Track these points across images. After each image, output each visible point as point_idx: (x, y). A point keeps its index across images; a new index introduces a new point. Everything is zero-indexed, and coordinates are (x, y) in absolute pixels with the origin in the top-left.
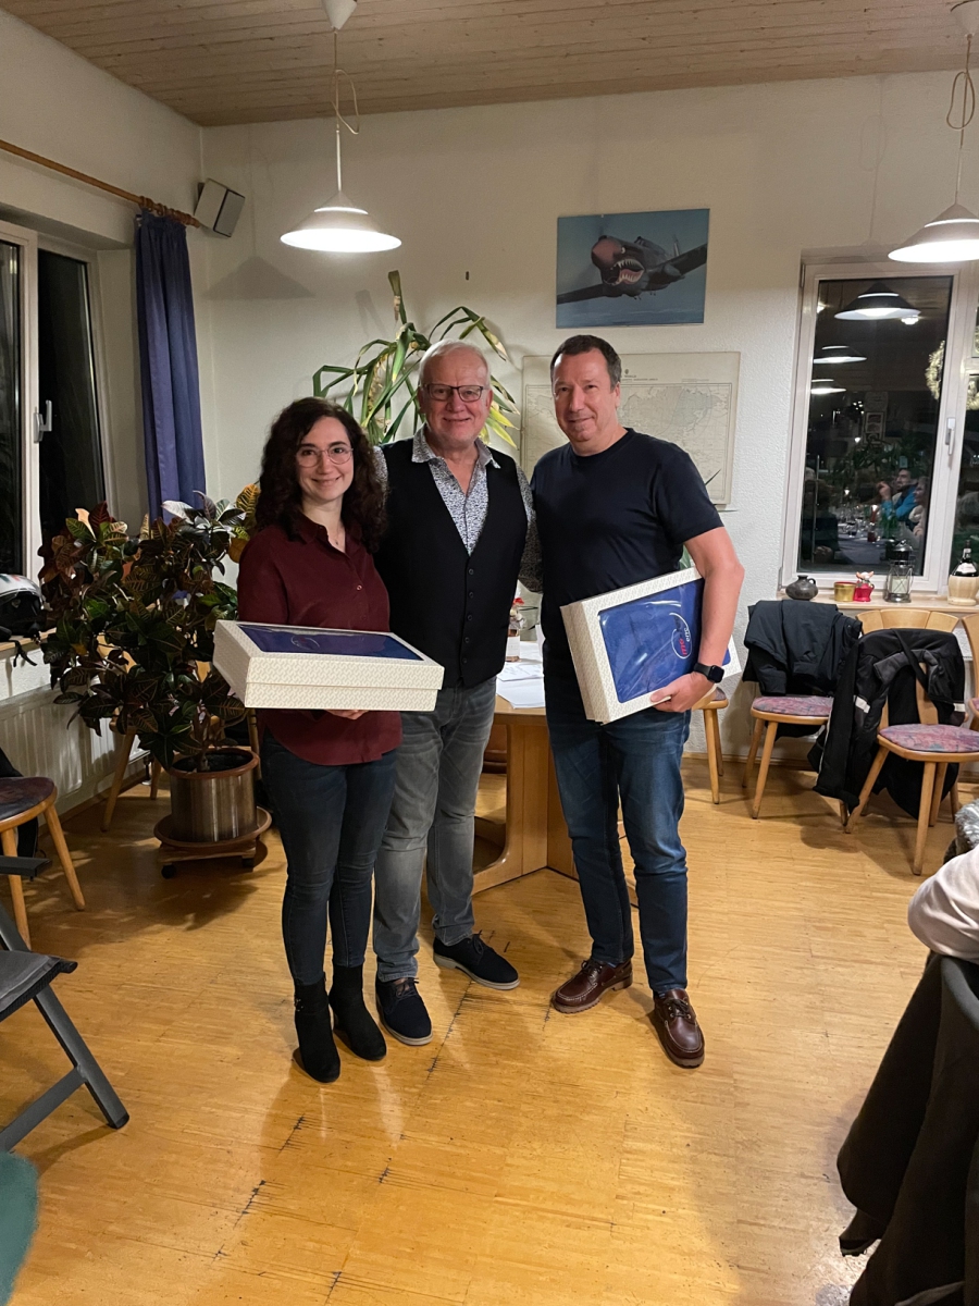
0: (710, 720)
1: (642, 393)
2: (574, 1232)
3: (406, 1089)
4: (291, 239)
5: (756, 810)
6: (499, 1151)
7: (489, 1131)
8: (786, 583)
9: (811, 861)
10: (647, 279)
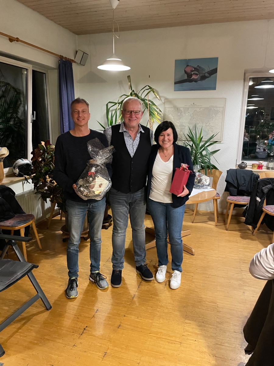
0: (215, 202)
1: (198, 110)
2: (170, 344)
3: (126, 303)
4: (100, 67)
5: (227, 228)
6: (151, 321)
7: (148, 316)
8: (238, 164)
9: (243, 243)
10: (200, 77)
